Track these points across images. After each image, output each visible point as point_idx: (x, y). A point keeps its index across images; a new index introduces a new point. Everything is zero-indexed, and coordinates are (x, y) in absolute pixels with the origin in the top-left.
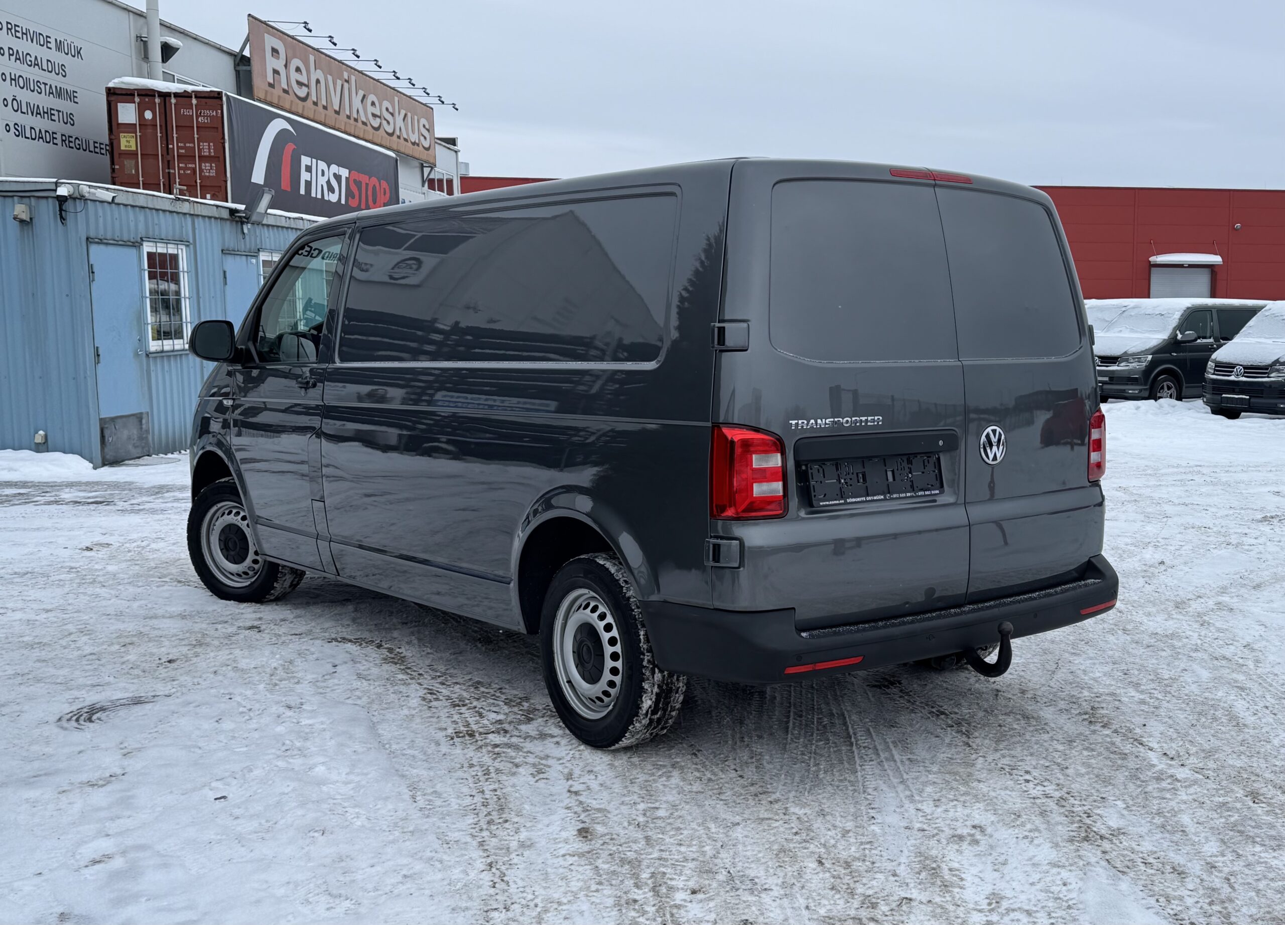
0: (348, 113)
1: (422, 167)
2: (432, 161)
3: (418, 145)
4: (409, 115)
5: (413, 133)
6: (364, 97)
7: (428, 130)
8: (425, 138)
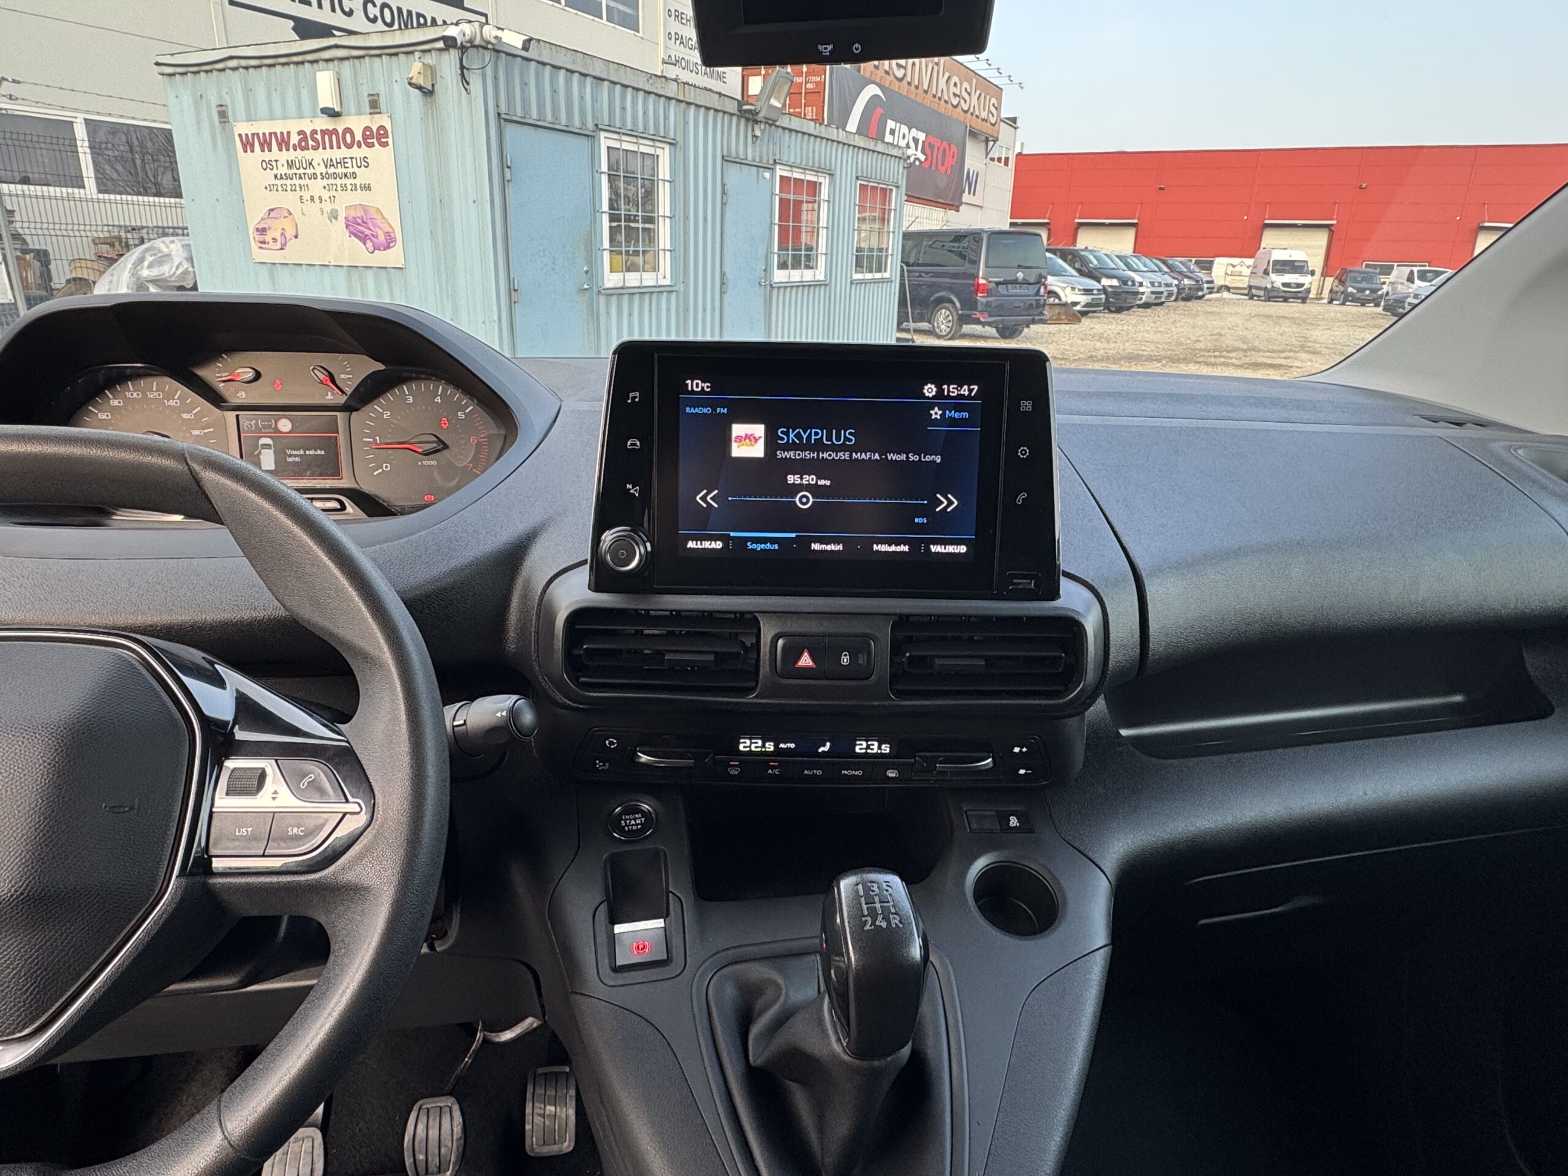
0: (934, 92)
1: (987, 141)
2: (995, 135)
3: (986, 121)
4: (983, 95)
5: (984, 110)
6: (949, 78)
7: (996, 108)
8: (993, 115)
